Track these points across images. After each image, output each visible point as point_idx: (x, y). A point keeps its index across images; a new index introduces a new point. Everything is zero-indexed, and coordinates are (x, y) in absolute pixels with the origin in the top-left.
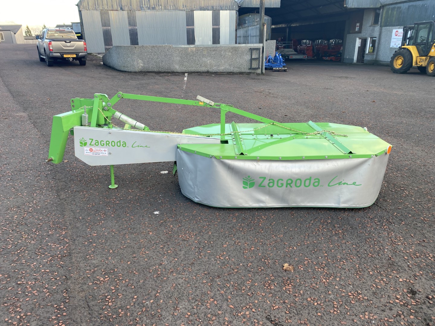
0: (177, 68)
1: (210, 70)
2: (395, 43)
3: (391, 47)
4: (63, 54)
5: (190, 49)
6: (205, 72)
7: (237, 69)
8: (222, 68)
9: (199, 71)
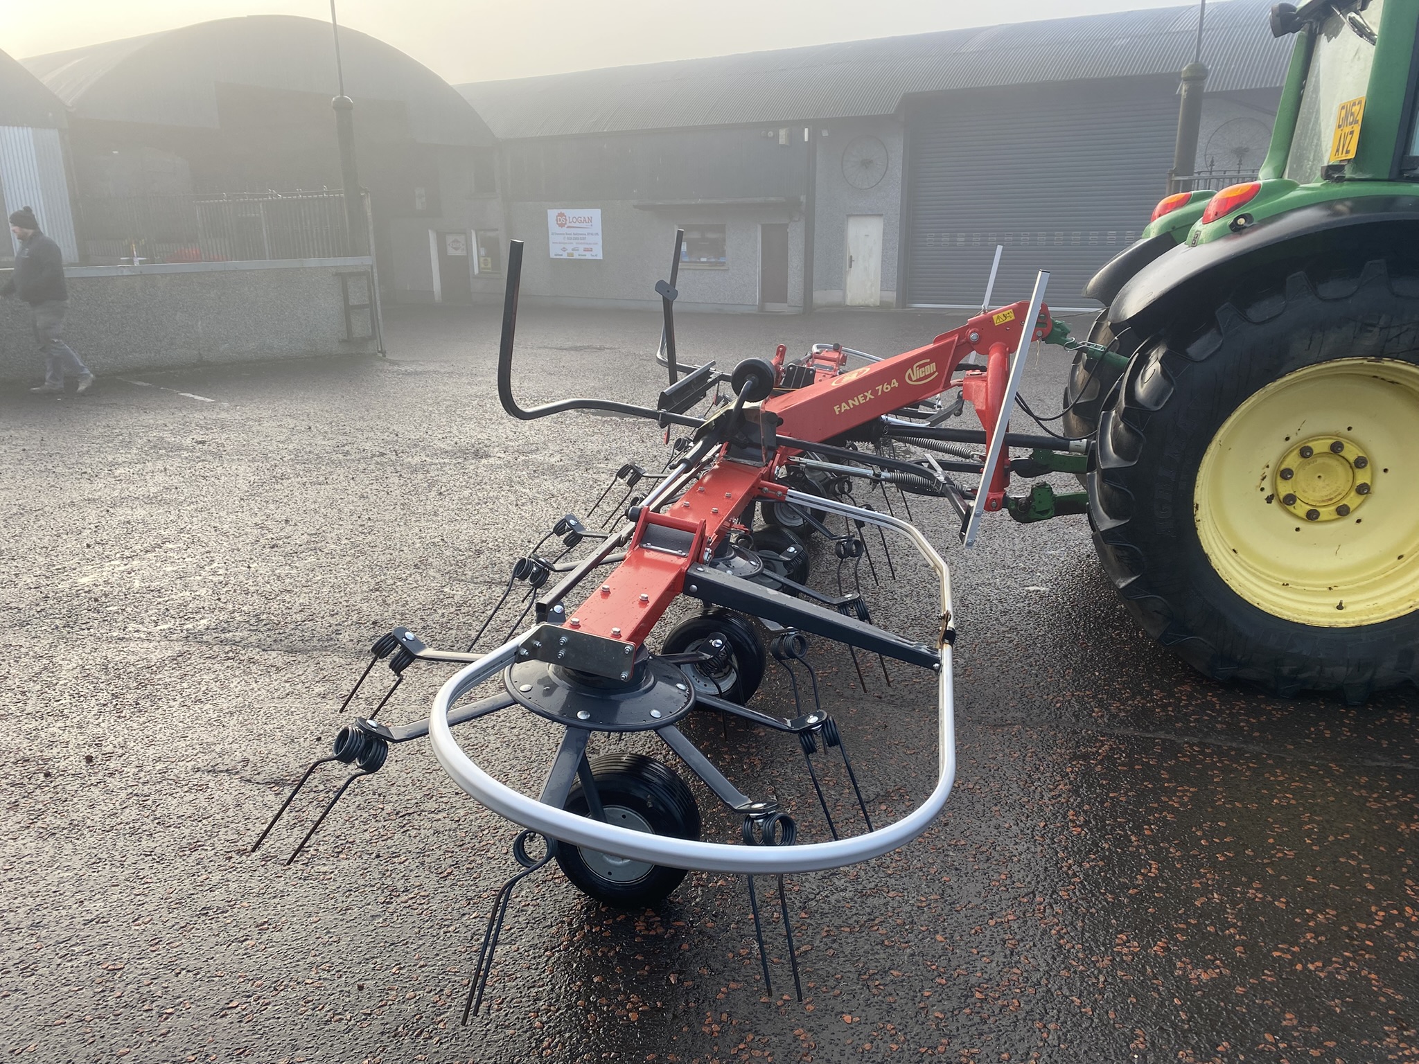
2: (563, 246)
3: (552, 256)
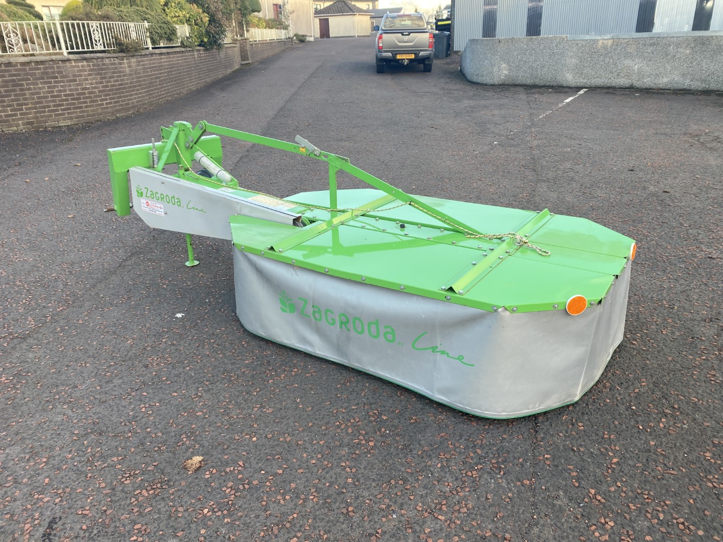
0: (569, 78)
1: (638, 84)
4: (396, 54)
5: (600, 43)
6: (626, 88)
7: (699, 84)
8: (665, 80)
9: (613, 84)
